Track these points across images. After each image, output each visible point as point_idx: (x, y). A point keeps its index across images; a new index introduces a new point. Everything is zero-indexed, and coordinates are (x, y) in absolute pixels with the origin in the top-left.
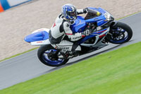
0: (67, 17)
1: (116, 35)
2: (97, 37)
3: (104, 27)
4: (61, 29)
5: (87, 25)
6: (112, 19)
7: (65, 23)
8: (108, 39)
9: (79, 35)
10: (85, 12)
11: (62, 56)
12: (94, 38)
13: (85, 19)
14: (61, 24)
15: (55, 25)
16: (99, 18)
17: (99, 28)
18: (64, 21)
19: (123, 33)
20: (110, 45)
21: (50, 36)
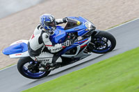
0: (46, 28)
1: (98, 45)
2: (79, 47)
3: (85, 37)
4: (40, 40)
5: (67, 35)
6: (94, 28)
7: (44, 34)
8: (90, 49)
9: (59, 46)
11: (42, 68)
12: (75, 48)
13: (65, 29)
14: (40, 35)
15: (33, 37)
16: (79, 27)
17: (80, 38)
18: (43, 32)
19: (106, 43)
20: (93, 55)
21: (29, 48)
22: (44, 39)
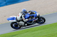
0: (24, 13)
2: (33, 21)
4: (21, 17)
10: (29, 12)
16: (35, 15)
17: (34, 18)
18: (22, 14)
19: (42, 20)
20: (37, 24)
22: (23, 17)
